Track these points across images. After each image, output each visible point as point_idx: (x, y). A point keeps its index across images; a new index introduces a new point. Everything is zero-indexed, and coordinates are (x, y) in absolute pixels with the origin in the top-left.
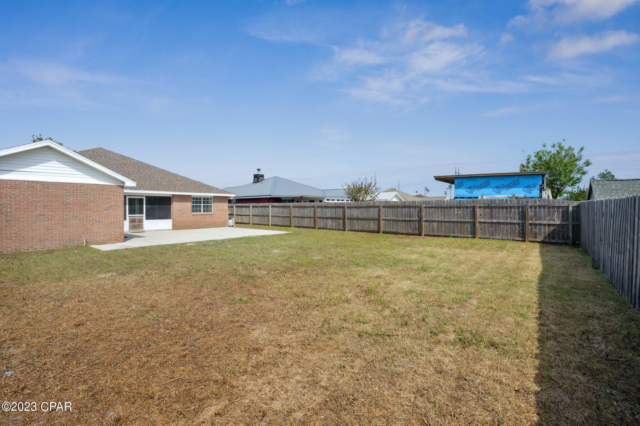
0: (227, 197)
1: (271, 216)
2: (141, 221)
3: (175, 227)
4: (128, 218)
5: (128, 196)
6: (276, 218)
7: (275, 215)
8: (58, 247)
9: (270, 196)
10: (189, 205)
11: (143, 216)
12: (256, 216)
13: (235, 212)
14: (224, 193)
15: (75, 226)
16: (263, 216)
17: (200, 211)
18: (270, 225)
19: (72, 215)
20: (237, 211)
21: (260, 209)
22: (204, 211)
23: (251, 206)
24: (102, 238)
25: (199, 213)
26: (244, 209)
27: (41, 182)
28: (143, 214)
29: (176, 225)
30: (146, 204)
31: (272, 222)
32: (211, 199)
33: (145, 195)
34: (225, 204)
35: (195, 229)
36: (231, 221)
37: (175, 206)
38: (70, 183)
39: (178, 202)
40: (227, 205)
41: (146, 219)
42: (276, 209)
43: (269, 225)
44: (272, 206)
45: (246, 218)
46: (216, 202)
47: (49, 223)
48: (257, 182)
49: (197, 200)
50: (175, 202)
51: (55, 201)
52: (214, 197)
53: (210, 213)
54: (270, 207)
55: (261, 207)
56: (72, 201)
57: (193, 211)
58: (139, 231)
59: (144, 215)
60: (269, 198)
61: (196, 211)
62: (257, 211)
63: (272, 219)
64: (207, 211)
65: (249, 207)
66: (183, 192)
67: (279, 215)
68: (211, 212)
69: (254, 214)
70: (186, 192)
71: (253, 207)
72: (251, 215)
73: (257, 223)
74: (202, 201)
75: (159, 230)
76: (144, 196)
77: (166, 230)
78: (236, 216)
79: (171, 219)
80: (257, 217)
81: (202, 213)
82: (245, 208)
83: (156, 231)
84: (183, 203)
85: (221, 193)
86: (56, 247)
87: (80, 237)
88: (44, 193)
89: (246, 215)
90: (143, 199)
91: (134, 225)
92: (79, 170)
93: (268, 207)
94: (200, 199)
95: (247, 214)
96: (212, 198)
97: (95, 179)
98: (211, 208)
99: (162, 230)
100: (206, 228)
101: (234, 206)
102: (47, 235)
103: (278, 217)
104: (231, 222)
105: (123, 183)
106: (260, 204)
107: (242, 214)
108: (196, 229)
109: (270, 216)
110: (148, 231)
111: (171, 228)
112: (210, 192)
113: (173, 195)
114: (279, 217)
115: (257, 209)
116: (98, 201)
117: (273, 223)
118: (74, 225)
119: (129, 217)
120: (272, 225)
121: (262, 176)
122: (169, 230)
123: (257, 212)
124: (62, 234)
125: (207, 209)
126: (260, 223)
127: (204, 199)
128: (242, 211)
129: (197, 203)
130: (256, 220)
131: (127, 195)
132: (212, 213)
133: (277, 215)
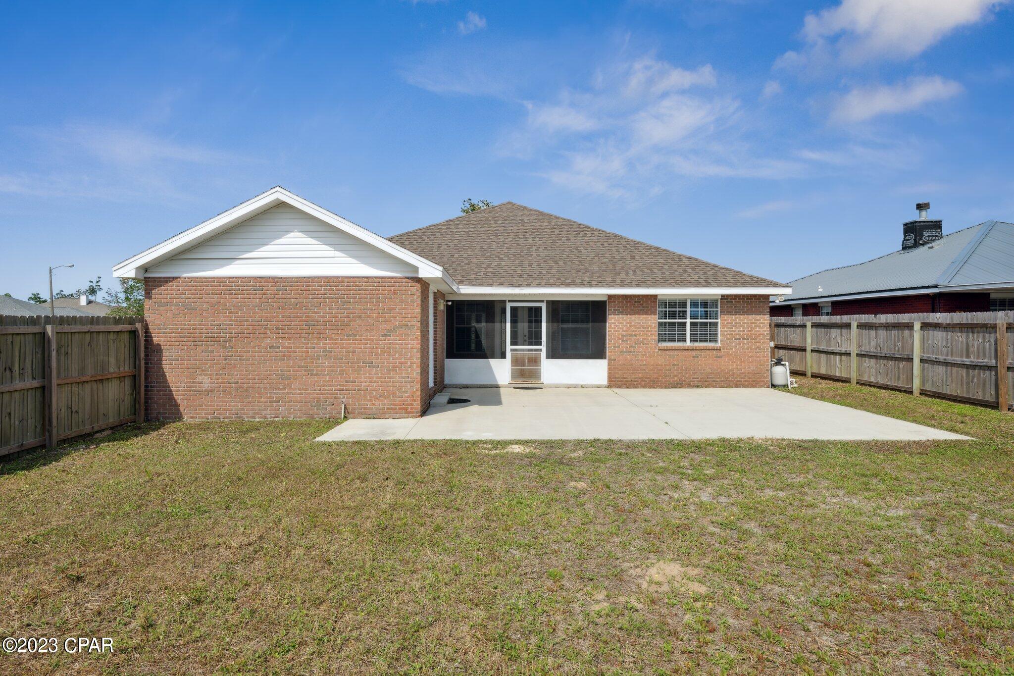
0: (767, 297)
1: (922, 361)
2: (535, 361)
3: (616, 381)
4: (509, 354)
5: (510, 301)
6: (941, 369)
7: (933, 357)
8: (299, 417)
9: (936, 286)
10: (652, 321)
11: (541, 350)
12: (871, 357)
13: (809, 340)
14: (753, 286)
15: (326, 373)
16: (892, 358)
17: (683, 339)
18: (916, 391)
19: (321, 348)
20: (816, 339)
21: (882, 333)
22: (694, 339)
23: (854, 325)
24: (376, 403)
25: (680, 345)
26: (835, 333)
27: (273, 278)
28: (541, 344)
29: (617, 376)
30: (547, 322)
31: (923, 381)
32: (714, 303)
33: (545, 299)
34: (758, 317)
35: (666, 387)
36: (778, 370)
37: (615, 324)
38: (318, 278)
39: (622, 313)
40: (767, 322)
41: (548, 357)
42: (939, 334)
43: (910, 392)
44: (925, 326)
45: (841, 360)
46: (729, 313)
47: (284, 363)
48: (916, 245)
49: (674, 308)
50: (614, 314)
51: (294, 317)
52: (724, 297)
53: (711, 345)
54: (917, 326)
55: (887, 326)
56: (322, 317)
57: (662, 339)
58: (530, 386)
59: (543, 347)
60: (935, 295)
61: (672, 339)
62: (876, 341)
63: (923, 370)
64: (704, 339)
65: (848, 326)
66: (630, 286)
67: (949, 359)
68: (716, 341)
69: (865, 349)
70: (638, 286)
71: (861, 326)
72: (854, 355)
73: (872, 380)
74: (688, 309)
75: (575, 386)
76: (543, 301)
77: (592, 386)
78: (814, 354)
79: (606, 358)
80: (873, 361)
81: (688, 343)
82: (838, 331)
83: (569, 387)
84: (633, 317)
85: (744, 285)
86: (295, 417)
87: (336, 398)
88: (278, 300)
89: (841, 354)
90: (540, 308)
91: (522, 369)
92: (336, 247)
93: (909, 326)
94: (683, 304)
95: (843, 350)
96: (717, 300)
97: (365, 264)
98: (716, 330)
99: (582, 387)
100: (698, 387)
101: (809, 324)
102: (281, 390)
103: (946, 364)
104: (781, 373)
105: (416, 269)
106: (883, 318)
107: (830, 349)
108: (669, 387)
109: (916, 361)
110: (551, 387)
111: (605, 382)
112: (708, 285)
113: (610, 297)
114: (953, 365)
115: (873, 332)
116: (368, 317)
117: (929, 387)
118: (325, 370)
119: (512, 350)
120: (923, 393)
121: (937, 225)
122: (599, 387)
123: (873, 343)
124: (306, 390)
125: (705, 332)
126: (881, 380)
127: (694, 304)
128: (830, 338)
129: (673, 315)
130: (872, 371)
131: (507, 299)
132: (719, 344)
133: (941, 358)
